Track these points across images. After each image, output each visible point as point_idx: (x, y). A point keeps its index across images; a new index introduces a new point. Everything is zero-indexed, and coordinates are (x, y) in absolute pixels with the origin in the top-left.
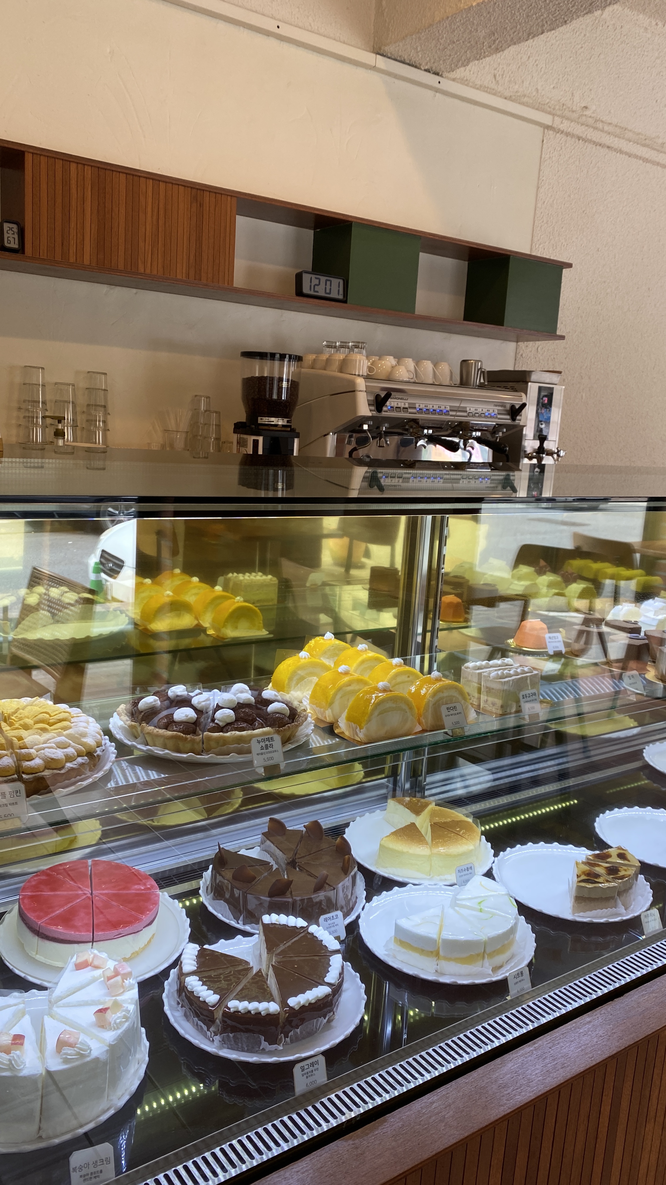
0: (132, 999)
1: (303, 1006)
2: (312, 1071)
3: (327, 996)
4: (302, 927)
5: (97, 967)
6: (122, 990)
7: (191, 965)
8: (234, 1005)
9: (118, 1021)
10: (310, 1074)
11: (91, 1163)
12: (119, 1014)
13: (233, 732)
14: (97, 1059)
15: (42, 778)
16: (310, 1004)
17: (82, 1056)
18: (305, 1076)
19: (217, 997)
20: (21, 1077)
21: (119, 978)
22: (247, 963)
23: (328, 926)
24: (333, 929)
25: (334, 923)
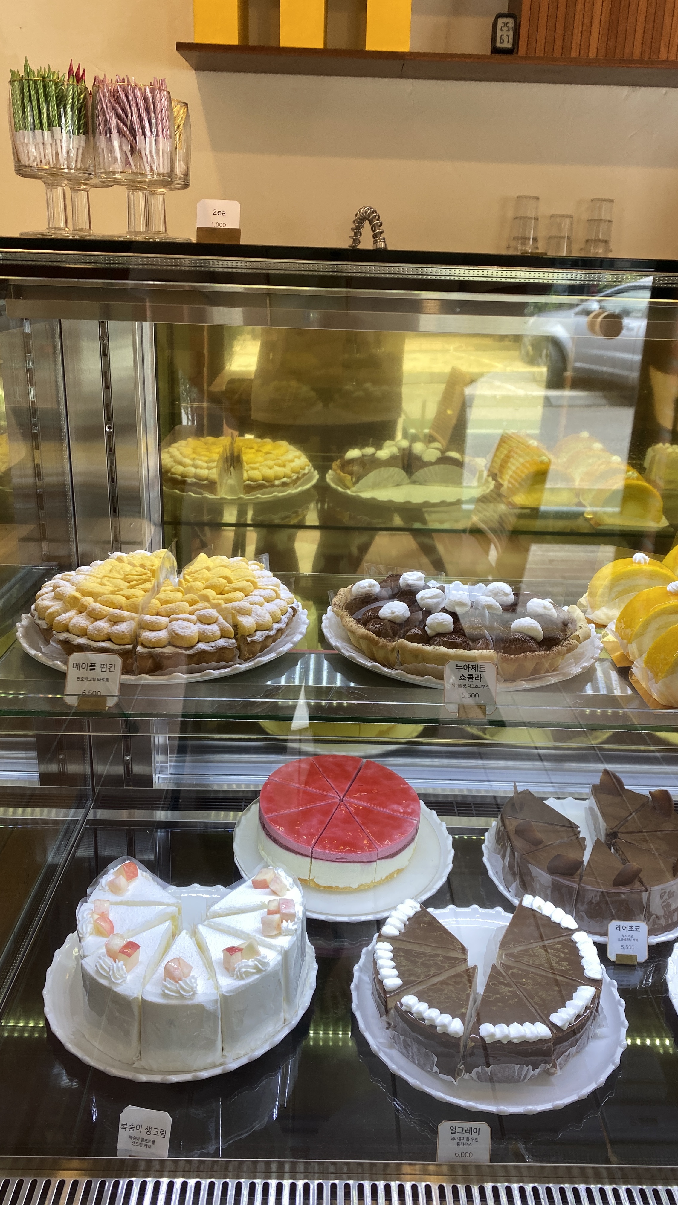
0: (282, 947)
1: (499, 1042)
2: (468, 1139)
3: (541, 1041)
4: (567, 929)
5: (274, 893)
6: (275, 933)
7: (396, 927)
8: (410, 1001)
9: (244, 970)
10: (463, 1141)
11: (144, 1127)
12: (250, 962)
13: (437, 647)
14: (200, 1008)
15: (161, 655)
16: (510, 1042)
17: (182, 997)
18: (455, 1141)
19: (398, 982)
20: (115, 992)
21: (277, 917)
22: (464, 950)
23: (621, 937)
24: (628, 943)
25: (632, 936)
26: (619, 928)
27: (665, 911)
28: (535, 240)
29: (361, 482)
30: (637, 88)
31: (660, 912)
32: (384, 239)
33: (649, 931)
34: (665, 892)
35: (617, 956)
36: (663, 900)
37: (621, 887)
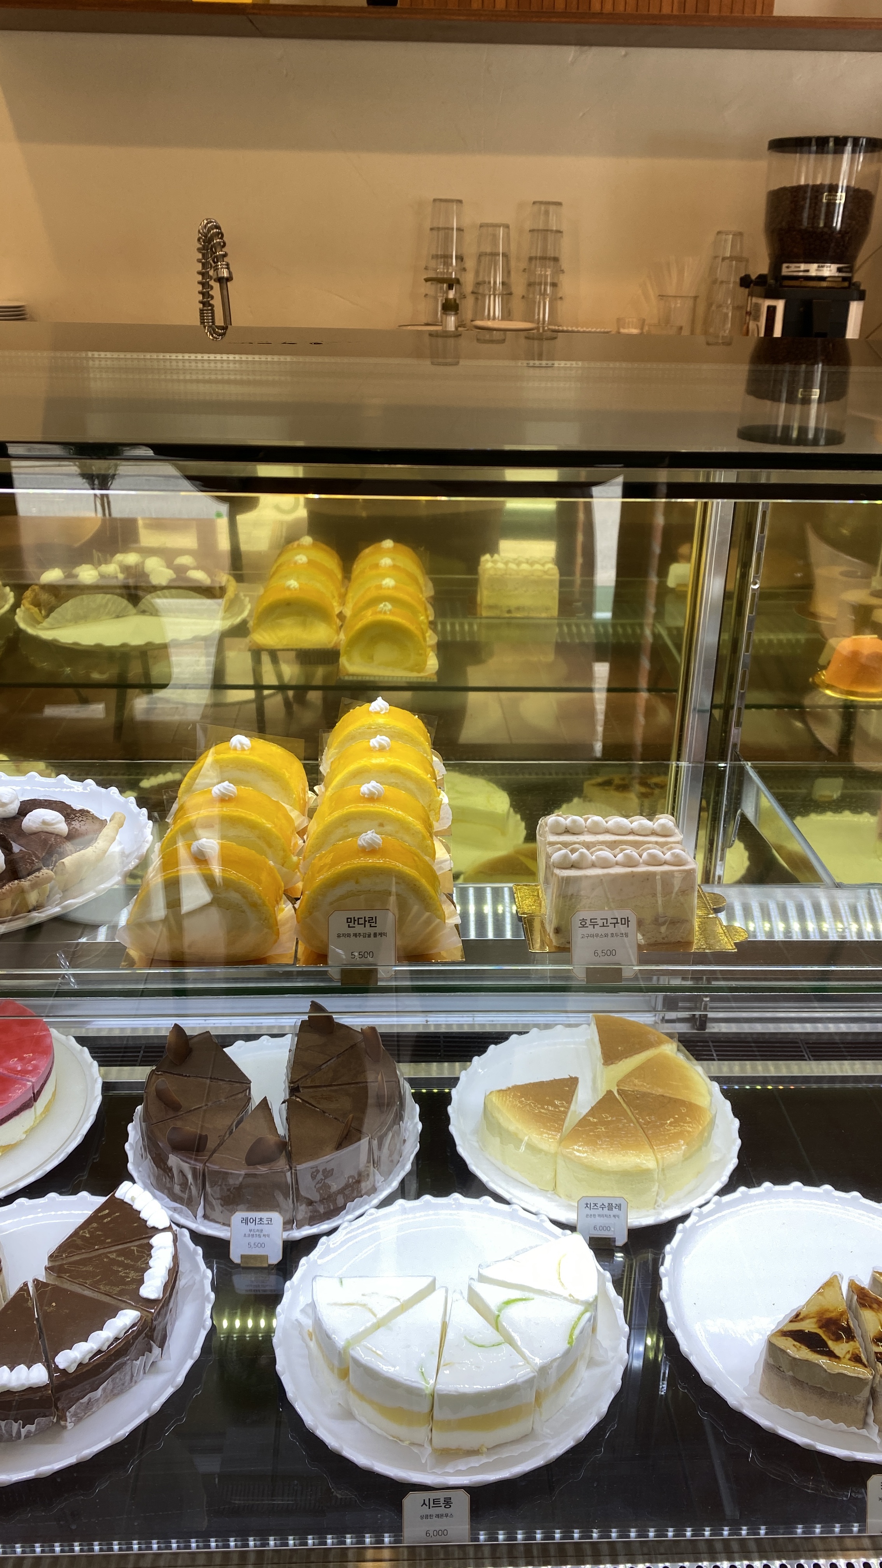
23: (248, 1232)
24: (257, 1240)
25: (262, 1231)
26: (246, 1221)
27: (321, 1195)
28: (460, 258)
29: (53, 615)
30: (586, 48)
31: (316, 1197)
32: (228, 265)
33: (284, 1223)
34: (318, 1171)
35: (242, 1257)
36: (316, 1181)
37: (258, 1167)
